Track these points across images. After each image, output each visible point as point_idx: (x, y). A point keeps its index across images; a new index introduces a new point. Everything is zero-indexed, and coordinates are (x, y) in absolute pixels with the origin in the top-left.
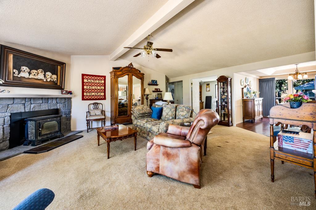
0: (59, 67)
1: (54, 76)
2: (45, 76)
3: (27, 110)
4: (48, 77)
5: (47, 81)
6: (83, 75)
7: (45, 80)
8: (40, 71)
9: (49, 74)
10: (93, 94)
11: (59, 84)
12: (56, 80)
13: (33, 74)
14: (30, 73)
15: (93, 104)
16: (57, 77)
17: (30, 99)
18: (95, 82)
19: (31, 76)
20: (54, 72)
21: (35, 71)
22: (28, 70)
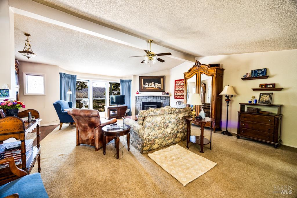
0: (162, 79)
1: (160, 85)
2: (155, 86)
3: (148, 102)
4: (156, 86)
5: (156, 88)
6: (175, 81)
7: (155, 88)
8: (153, 83)
9: (157, 84)
10: (180, 94)
11: (162, 89)
12: (160, 86)
13: (150, 85)
14: (149, 85)
15: (179, 102)
16: (161, 85)
17: (149, 97)
18: (182, 85)
19: (149, 86)
20: (159, 82)
21: (150, 84)
22: (148, 84)
